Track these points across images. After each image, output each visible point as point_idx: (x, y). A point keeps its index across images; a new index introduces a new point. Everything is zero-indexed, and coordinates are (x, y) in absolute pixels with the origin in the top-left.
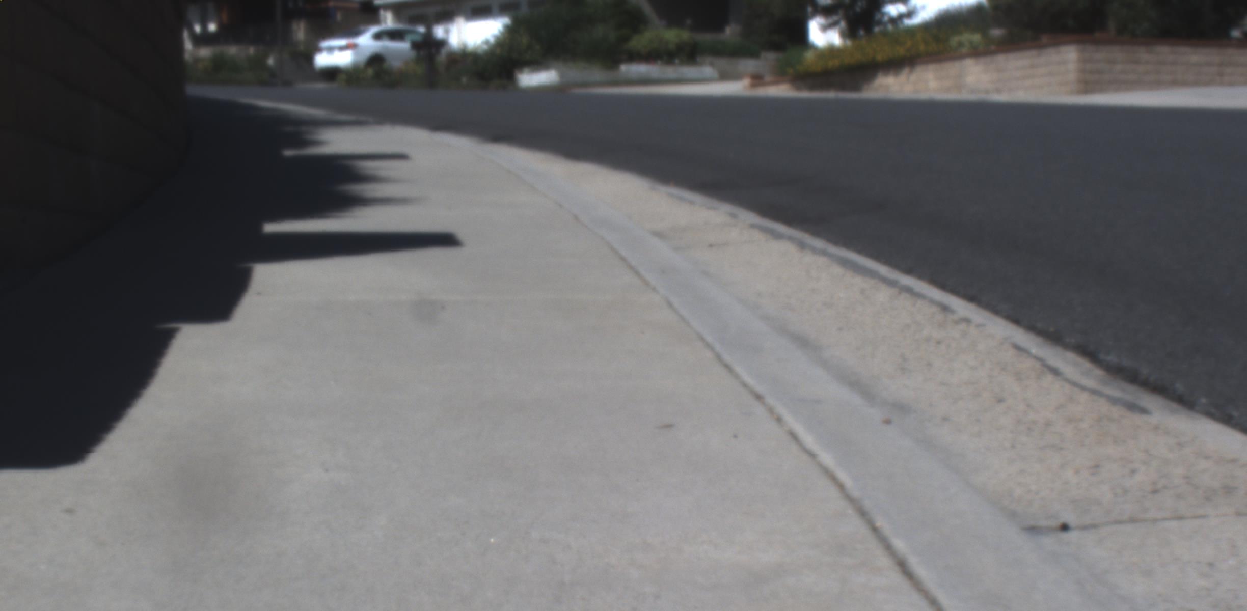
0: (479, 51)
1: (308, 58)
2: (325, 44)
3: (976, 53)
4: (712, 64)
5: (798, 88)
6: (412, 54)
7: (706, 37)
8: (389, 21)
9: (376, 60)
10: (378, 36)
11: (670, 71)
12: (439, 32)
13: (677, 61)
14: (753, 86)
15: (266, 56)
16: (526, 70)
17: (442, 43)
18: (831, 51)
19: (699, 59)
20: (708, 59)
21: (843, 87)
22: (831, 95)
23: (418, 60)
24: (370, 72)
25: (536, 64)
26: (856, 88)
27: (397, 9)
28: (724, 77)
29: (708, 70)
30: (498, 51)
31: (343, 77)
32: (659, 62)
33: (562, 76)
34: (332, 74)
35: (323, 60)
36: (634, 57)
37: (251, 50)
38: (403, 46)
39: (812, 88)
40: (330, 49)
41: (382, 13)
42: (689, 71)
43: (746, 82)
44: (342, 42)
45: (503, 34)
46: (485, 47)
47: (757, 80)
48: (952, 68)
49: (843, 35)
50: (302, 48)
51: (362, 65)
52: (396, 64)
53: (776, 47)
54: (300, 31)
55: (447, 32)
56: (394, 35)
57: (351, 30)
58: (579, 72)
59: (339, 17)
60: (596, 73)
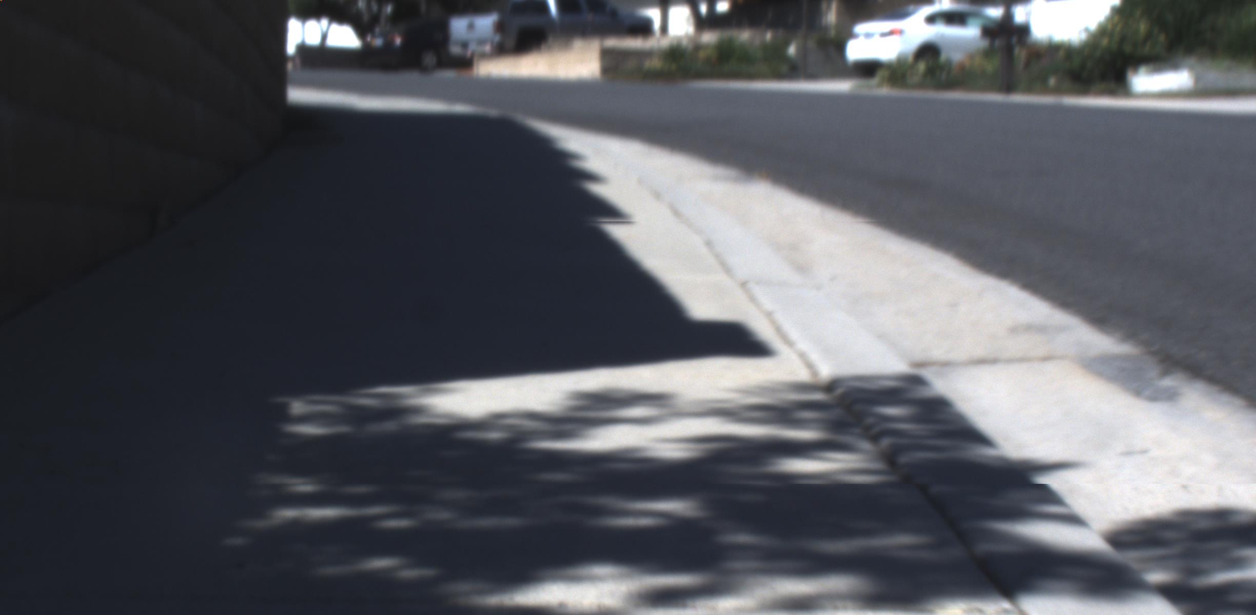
1: (840, 46)
2: (861, 28)
6: (984, 44)
9: (928, 51)
10: (931, 19)
12: (1020, 14)
15: (787, 44)
16: (1143, 70)
17: (1024, 30)
23: (988, 53)
24: (922, 66)
25: (1157, 61)
30: (1105, 42)
31: (881, 74)
33: (1197, 80)
34: (868, 69)
35: (856, 51)
37: (769, 36)
38: (970, 32)
40: (868, 36)
44: (884, 26)
45: (1110, 19)
46: (1084, 36)
50: (832, 33)
51: (910, 59)
52: (957, 57)
54: (831, 13)
55: (1028, 14)
56: (952, 18)
57: (898, 12)
58: (1216, 74)
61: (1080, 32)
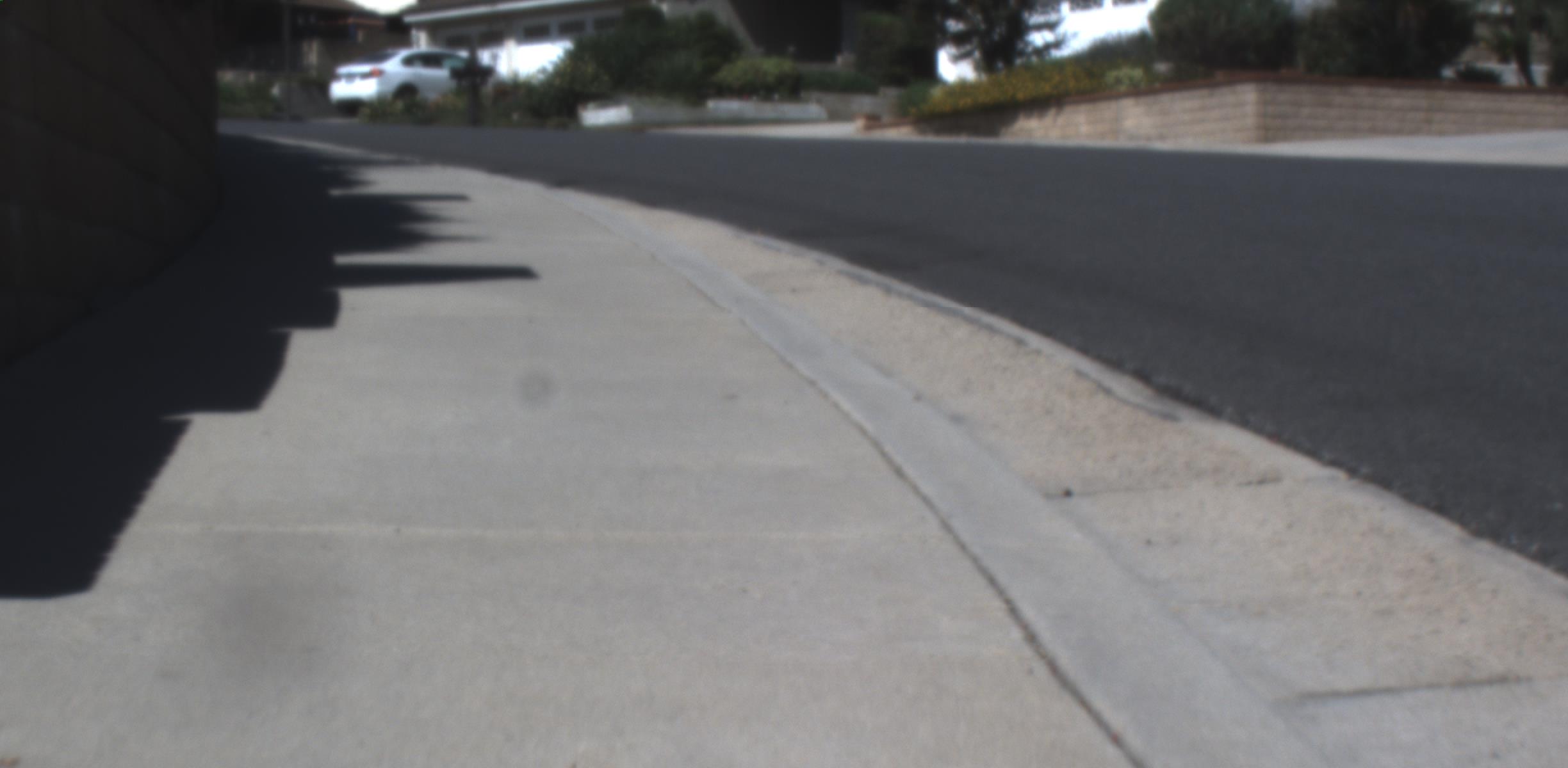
0: (535, 82)
1: (323, 87)
2: (344, 70)
3: (1136, 92)
4: (819, 102)
5: (922, 132)
6: (452, 84)
7: (812, 69)
8: (422, 43)
9: (406, 90)
10: (408, 61)
11: (768, 109)
12: (485, 57)
13: (776, 96)
14: (868, 128)
15: (270, 85)
16: (591, 105)
17: (488, 72)
18: (963, 87)
19: (803, 94)
20: (815, 95)
21: (976, 131)
22: (962, 140)
23: (458, 92)
24: (400, 105)
25: (604, 98)
26: (993, 132)
27: (434, 29)
28: (834, 116)
29: (813, 109)
30: (557, 82)
31: (367, 111)
32: (755, 98)
33: (635, 114)
34: (352, 107)
35: (340, 90)
36: (724, 91)
37: (252, 77)
38: (440, 74)
39: (939, 131)
40: (351, 77)
41: (414, 32)
42: (790, 109)
43: (860, 123)
44: (365, 68)
45: (563, 61)
46: (541, 77)
47: (873, 120)
48: (1107, 110)
49: (977, 68)
50: (313, 73)
51: (389, 97)
52: (431, 96)
53: (898, 81)
54: (313, 54)
55: (495, 57)
56: (429, 60)
57: (375, 54)
58: (655, 109)
59: (360, 36)
60: (677, 110)
61: (538, 71)
